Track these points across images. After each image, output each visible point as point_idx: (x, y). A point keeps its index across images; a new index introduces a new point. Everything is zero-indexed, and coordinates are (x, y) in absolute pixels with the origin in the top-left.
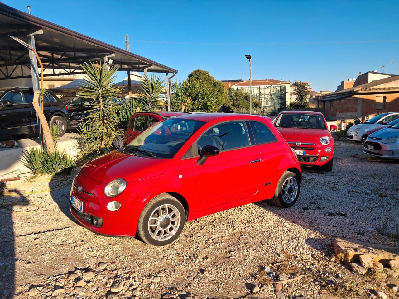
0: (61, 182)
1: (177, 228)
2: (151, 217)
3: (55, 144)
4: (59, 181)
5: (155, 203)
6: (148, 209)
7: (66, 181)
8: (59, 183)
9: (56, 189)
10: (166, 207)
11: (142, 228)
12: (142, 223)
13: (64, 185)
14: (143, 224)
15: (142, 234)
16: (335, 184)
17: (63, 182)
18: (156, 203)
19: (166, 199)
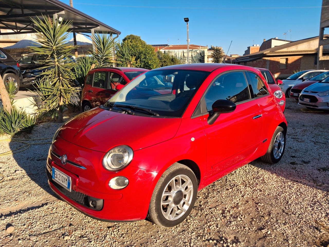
0: (22, 143)
1: (190, 202)
2: (164, 194)
3: (12, 101)
4: (20, 141)
5: (168, 175)
6: (161, 183)
7: (28, 141)
8: (21, 144)
9: (18, 150)
10: (179, 179)
11: (154, 208)
12: (154, 202)
13: (26, 146)
14: (156, 203)
15: (154, 215)
16: (295, 135)
17: (25, 142)
18: (170, 174)
19: (179, 168)
